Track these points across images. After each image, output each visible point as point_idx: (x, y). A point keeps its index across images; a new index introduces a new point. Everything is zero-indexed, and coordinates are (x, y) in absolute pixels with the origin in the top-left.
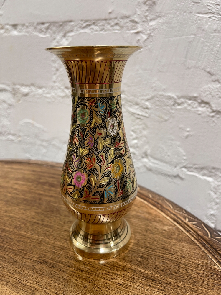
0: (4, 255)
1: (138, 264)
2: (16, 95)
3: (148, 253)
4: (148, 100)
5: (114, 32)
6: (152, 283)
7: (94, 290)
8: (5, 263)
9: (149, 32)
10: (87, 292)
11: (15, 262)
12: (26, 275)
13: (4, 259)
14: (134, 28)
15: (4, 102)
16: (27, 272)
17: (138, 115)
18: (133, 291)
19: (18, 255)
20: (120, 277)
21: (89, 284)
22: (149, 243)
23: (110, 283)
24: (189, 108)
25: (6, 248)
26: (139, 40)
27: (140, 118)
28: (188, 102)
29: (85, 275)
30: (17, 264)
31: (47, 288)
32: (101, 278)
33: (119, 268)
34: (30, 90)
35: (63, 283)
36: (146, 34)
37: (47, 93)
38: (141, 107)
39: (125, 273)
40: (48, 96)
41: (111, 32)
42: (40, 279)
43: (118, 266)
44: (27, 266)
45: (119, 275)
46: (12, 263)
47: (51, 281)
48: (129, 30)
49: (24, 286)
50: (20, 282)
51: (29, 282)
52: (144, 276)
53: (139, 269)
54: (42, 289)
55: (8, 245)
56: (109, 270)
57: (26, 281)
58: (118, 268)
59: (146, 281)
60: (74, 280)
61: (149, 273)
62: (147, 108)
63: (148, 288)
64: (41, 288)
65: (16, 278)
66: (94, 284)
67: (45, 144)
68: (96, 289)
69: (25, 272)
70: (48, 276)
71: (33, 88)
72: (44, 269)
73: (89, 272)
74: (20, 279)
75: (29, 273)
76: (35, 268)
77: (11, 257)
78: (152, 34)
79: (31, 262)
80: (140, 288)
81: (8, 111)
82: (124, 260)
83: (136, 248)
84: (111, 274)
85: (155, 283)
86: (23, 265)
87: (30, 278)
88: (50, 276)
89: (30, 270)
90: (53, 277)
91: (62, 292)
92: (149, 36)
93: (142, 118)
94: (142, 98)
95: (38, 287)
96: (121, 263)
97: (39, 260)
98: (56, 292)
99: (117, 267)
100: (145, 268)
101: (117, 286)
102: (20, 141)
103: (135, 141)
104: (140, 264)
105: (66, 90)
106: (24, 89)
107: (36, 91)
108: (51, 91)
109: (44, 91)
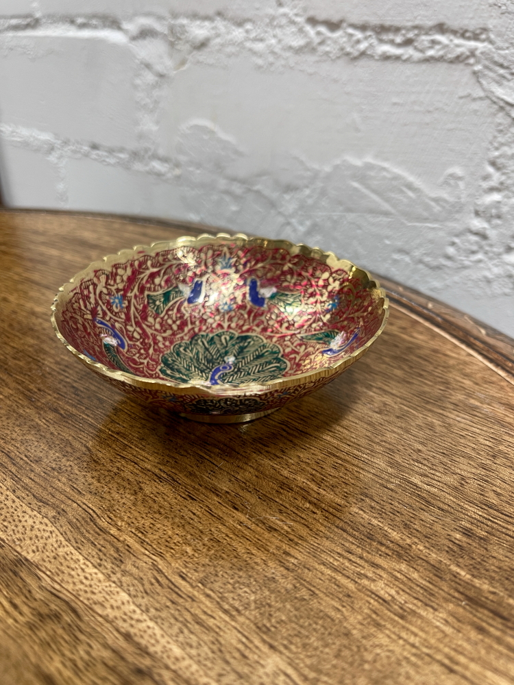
0: (70, 438)
1: (450, 551)
2: (177, 44)
3: (489, 523)
6: (491, 621)
7: (298, 595)
8: (68, 460)
10: (273, 596)
11: (94, 461)
12: (113, 502)
13: (69, 449)
15: (148, 66)
16: (117, 496)
18: (421, 634)
19: (108, 444)
20: (385, 576)
21: (285, 572)
22: (498, 494)
23: (351, 586)
25: (81, 421)
29: (277, 542)
30: (98, 468)
31: (161, 555)
32: (324, 565)
33: (388, 547)
34: (213, 28)
35: (208, 550)
37: (257, 39)
39: (403, 567)
40: (259, 46)
42: (147, 524)
43: (384, 541)
44: (123, 479)
45: (383, 569)
46: (85, 464)
47: (176, 535)
49: (101, 533)
50: (92, 520)
51: (116, 525)
52: (468, 593)
53: (454, 568)
54: (147, 553)
55: (88, 416)
56: (353, 547)
57: (110, 521)
58: (383, 549)
59: (471, 613)
60: (241, 550)
61: (486, 587)
63: (473, 635)
64: (143, 550)
65: (84, 506)
66: (299, 578)
67: (237, 189)
68: (304, 593)
69: (113, 495)
70: (170, 520)
71: (220, 24)
72: (166, 497)
73: (291, 537)
74: (94, 511)
75: (124, 501)
76: (141, 489)
77: (87, 447)
79: (135, 470)
80: (448, 630)
81: (156, 93)
82: (406, 526)
83: (450, 499)
84: (358, 561)
85: (500, 626)
86: (112, 474)
87: (123, 514)
88: (177, 520)
89: (127, 491)
90: (183, 525)
91: (202, 575)
95: (136, 546)
96: (395, 535)
97: (157, 471)
98: (184, 571)
99: (382, 544)
100: (475, 569)
101: (372, 601)
102: (178, 177)
103: (496, 197)
104: (456, 552)
105: (308, 28)
106: (199, 26)
107: (228, 33)
108: (266, 32)
109: (247, 31)
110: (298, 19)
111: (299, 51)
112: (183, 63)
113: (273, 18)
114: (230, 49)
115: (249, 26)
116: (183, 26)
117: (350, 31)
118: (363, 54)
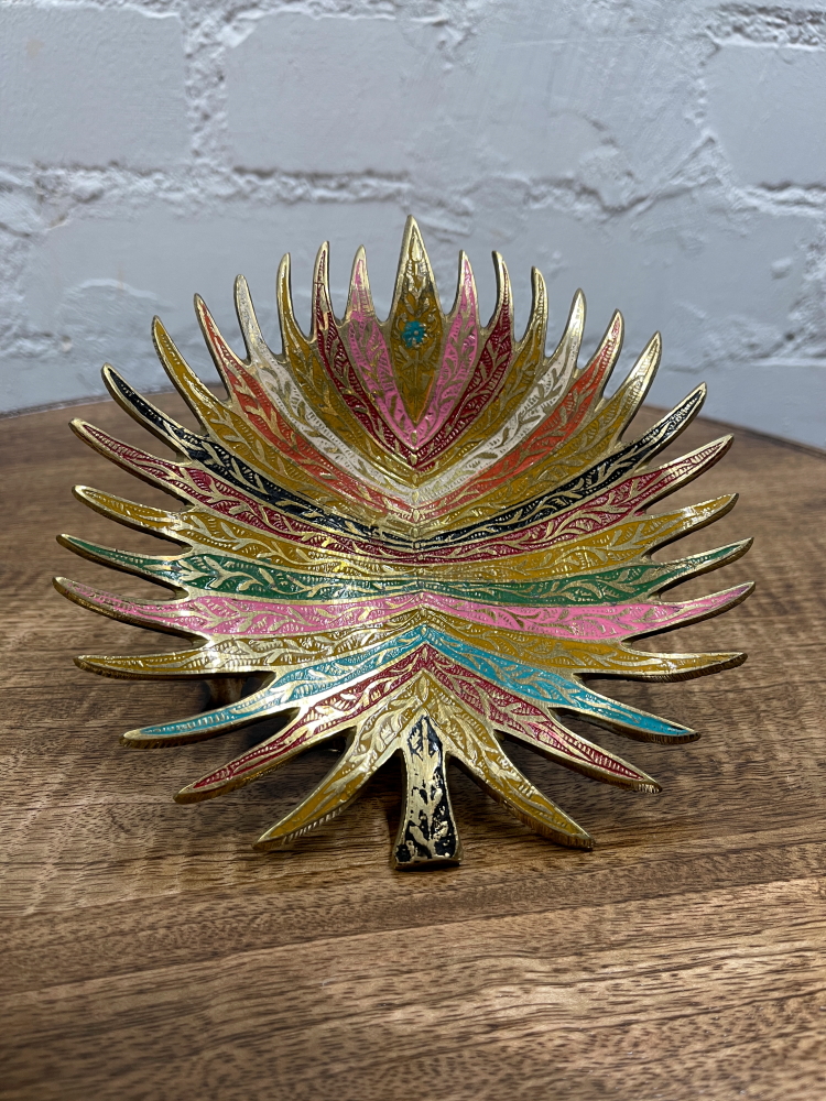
2: (50, 198)
4: (467, 193)
5: (377, 16)
9: (466, 24)
14: (429, 11)
17: (445, 231)
24: (557, 207)
26: (443, 43)
27: (448, 241)
28: (554, 194)
34: (106, 179)
36: (459, 30)
37: (171, 189)
38: (451, 211)
40: (176, 196)
41: (370, 18)
48: (418, 16)
62: (466, 213)
71: (118, 177)
78: (475, 31)
81: (17, 257)
92: (468, 33)
93: (455, 238)
94: (452, 188)
102: (68, 352)
105: (236, 177)
106: (83, 177)
107: (130, 183)
108: (183, 182)
109: (157, 182)
110: (223, 170)
111: (228, 199)
112: (62, 218)
113: (190, 169)
114: (134, 201)
115: (159, 176)
116: (58, 177)
117: (284, 179)
118: (300, 199)
